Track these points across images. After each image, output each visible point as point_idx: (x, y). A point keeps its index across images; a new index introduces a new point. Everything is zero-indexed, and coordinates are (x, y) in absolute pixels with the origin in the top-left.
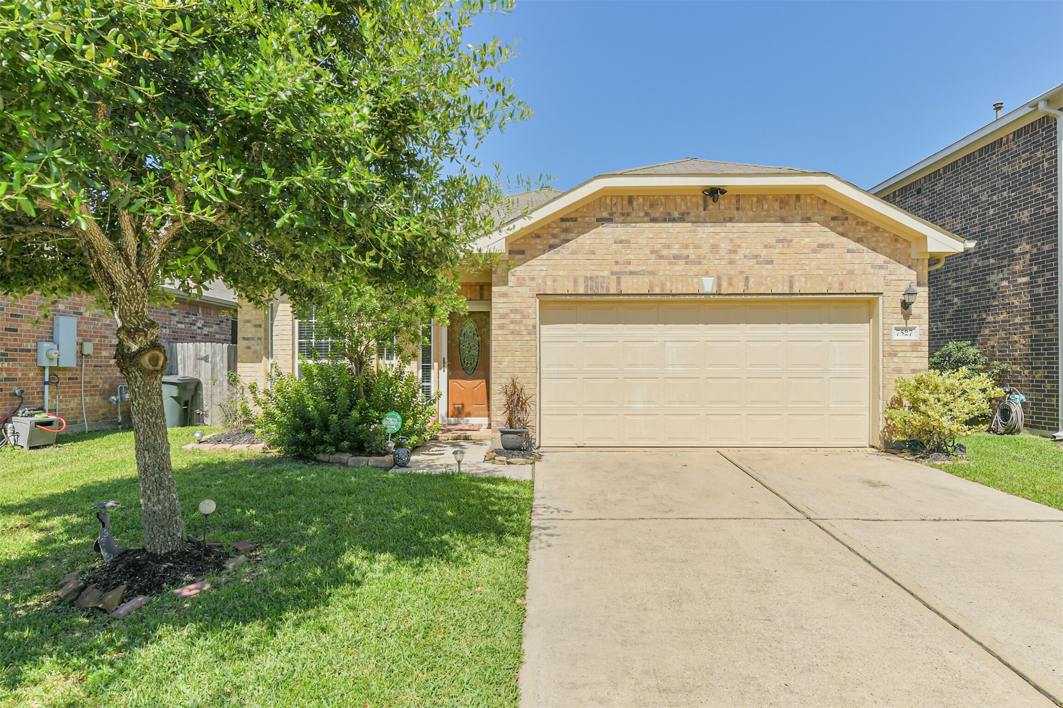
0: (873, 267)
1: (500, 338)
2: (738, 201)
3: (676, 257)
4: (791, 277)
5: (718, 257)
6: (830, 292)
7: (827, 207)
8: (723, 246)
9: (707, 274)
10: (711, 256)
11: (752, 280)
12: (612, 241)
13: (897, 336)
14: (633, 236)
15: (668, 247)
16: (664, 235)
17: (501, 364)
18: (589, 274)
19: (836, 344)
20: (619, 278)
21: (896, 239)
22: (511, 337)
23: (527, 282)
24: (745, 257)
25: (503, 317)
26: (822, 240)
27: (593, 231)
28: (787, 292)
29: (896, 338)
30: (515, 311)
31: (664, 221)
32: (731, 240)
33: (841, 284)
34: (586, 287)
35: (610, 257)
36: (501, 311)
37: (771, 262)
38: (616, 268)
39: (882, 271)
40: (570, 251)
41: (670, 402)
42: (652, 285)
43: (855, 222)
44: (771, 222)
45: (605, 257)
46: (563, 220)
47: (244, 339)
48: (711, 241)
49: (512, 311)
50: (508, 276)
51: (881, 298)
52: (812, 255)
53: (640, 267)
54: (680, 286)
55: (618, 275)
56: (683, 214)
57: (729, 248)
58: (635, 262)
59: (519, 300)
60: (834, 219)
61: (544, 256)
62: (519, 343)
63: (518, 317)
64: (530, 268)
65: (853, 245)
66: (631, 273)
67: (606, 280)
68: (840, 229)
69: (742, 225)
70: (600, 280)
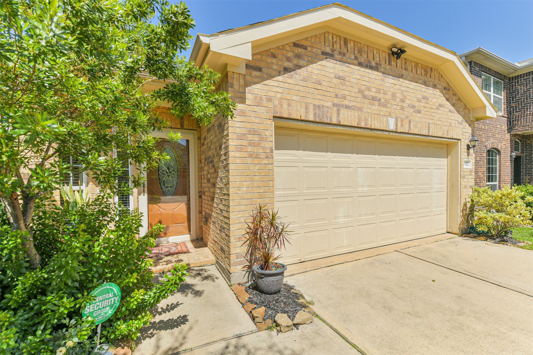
0: (458, 123)
1: (238, 161)
2: (405, 63)
3: (374, 99)
4: (429, 124)
5: (395, 103)
6: (444, 136)
7: (443, 80)
8: (398, 95)
9: (390, 116)
10: (392, 102)
11: (412, 123)
12: (332, 76)
13: (465, 166)
14: (347, 74)
16: (367, 79)
17: (239, 190)
18: (317, 103)
19: (435, 171)
20: (338, 110)
21: (465, 107)
22: (249, 161)
23: (265, 103)
24: (409, 105)
25: (241, 137)
26: (440, 101)
27: (320, 63)
28: (427, 134)
30: (253, 132)
31: (367, 67)
32: (402, 92)
33: (447, 132)
34: (315, 114)
35: (332, 90)
36: (238, 131)
37: (419, 112)
38: (336, 101)
39: (461, 126)
40: (301, 78)
42: (359, 120)
43: (452, 93)
44: (420, 83)
45: (329, 89)
46: (296, 45)
48: (392, 90)
49: (250, 132)
50: (245, 92)
51: (460, 142)
52: (436, 111)
53: (352, 102)
54: (376, 123)
55: (338, 107)
56: (377, 64)
57: (401, 97)
58: (348, 98)
59: (257, 120)
60: (445, 88)
61: (280, 78)
62: (258, 167)
64: (266, 88)
65: (452, 108)
66: (347, 107)
67: (329, 110)
68: (447, 96)
69: (407, 82)
70: (325, 109)
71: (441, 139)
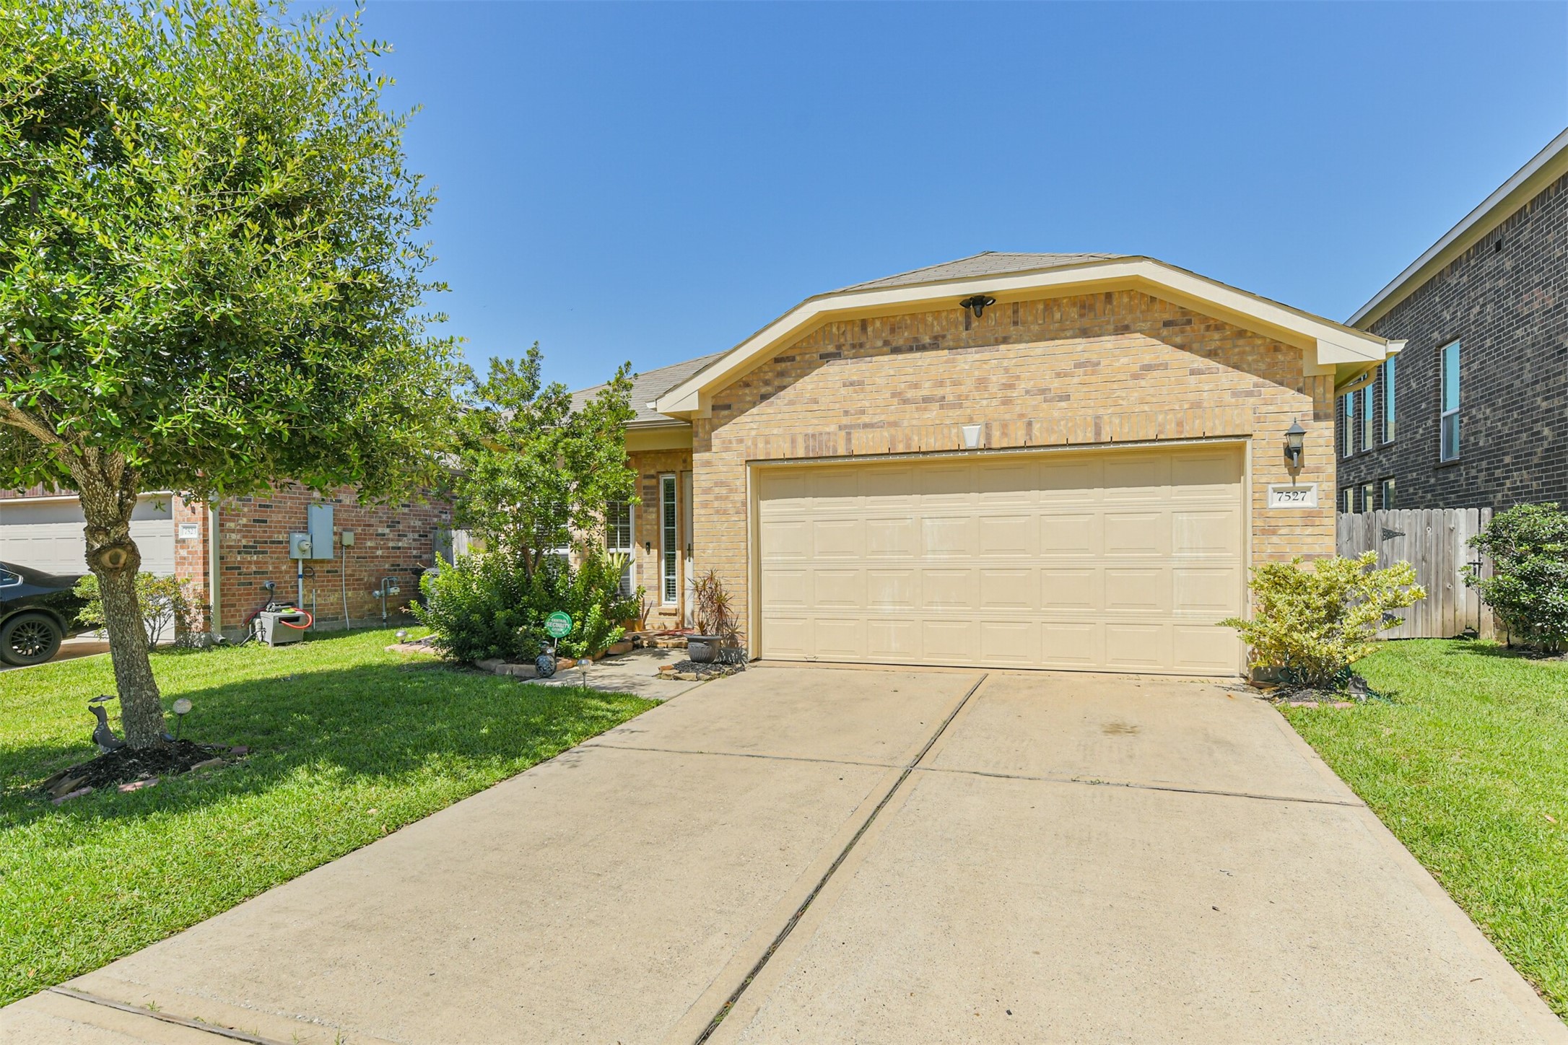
0: (1235, 394)
1: (703, 519)
2: (1016, 312)
3: (926, 400)
4: (1098, 417)
5: (986, 396)
6: (1161, 437)
7: (1157, 306)
8: (994, 379)
9: (971, 421)
10: (976, 395)
11: (1036, 426)
12: (839, 384)
13: (1277, 502)
14: (867, 374)
15: (916, 386)
16: (911, 371)
18: (810, 431)
19: (1185, 517)
20: (849, 434)
22: (715, 518)
23: (735, 445)
24: (1027, 392)
25: (707, 491)
26: (1148, 359)
27: (816, 372)
28: (1092, 441)
29: (1276, 504)
30: (720, 484)
31: (910, 350)
32: (1007, 370)
33: (1180, 424)
34: (807, 448)
35: (837, 405)
36: (704, 484)
37: (1067, 398)
38: (845, 421)
39: (1252, 400)
40: (786, 402)
41: (931, 603)
42: (893, 440)
43: (1203, 327)
44: (1067, 338)
45: (832, 406)
46: (777, 360)
48: (976, 373)
49: (717, 484)
50: (711, 439)
51: (1249, 442)
52: (1131, 383)
53: (877, 417)
54: (932, 440)
55: (848, 429)
56: (936, 338)
57: (1004, 381)
58: (871, 411)
59: (725, 469)
60: (1167, 324)
61: (754, 411)
62: (726, 524)
63: (724, 491)
64: (736, 427)
65: (1199, 362)
67: (832, 437)
68: (1178, 340)
69: (1022, 346)
70: (825, 438)
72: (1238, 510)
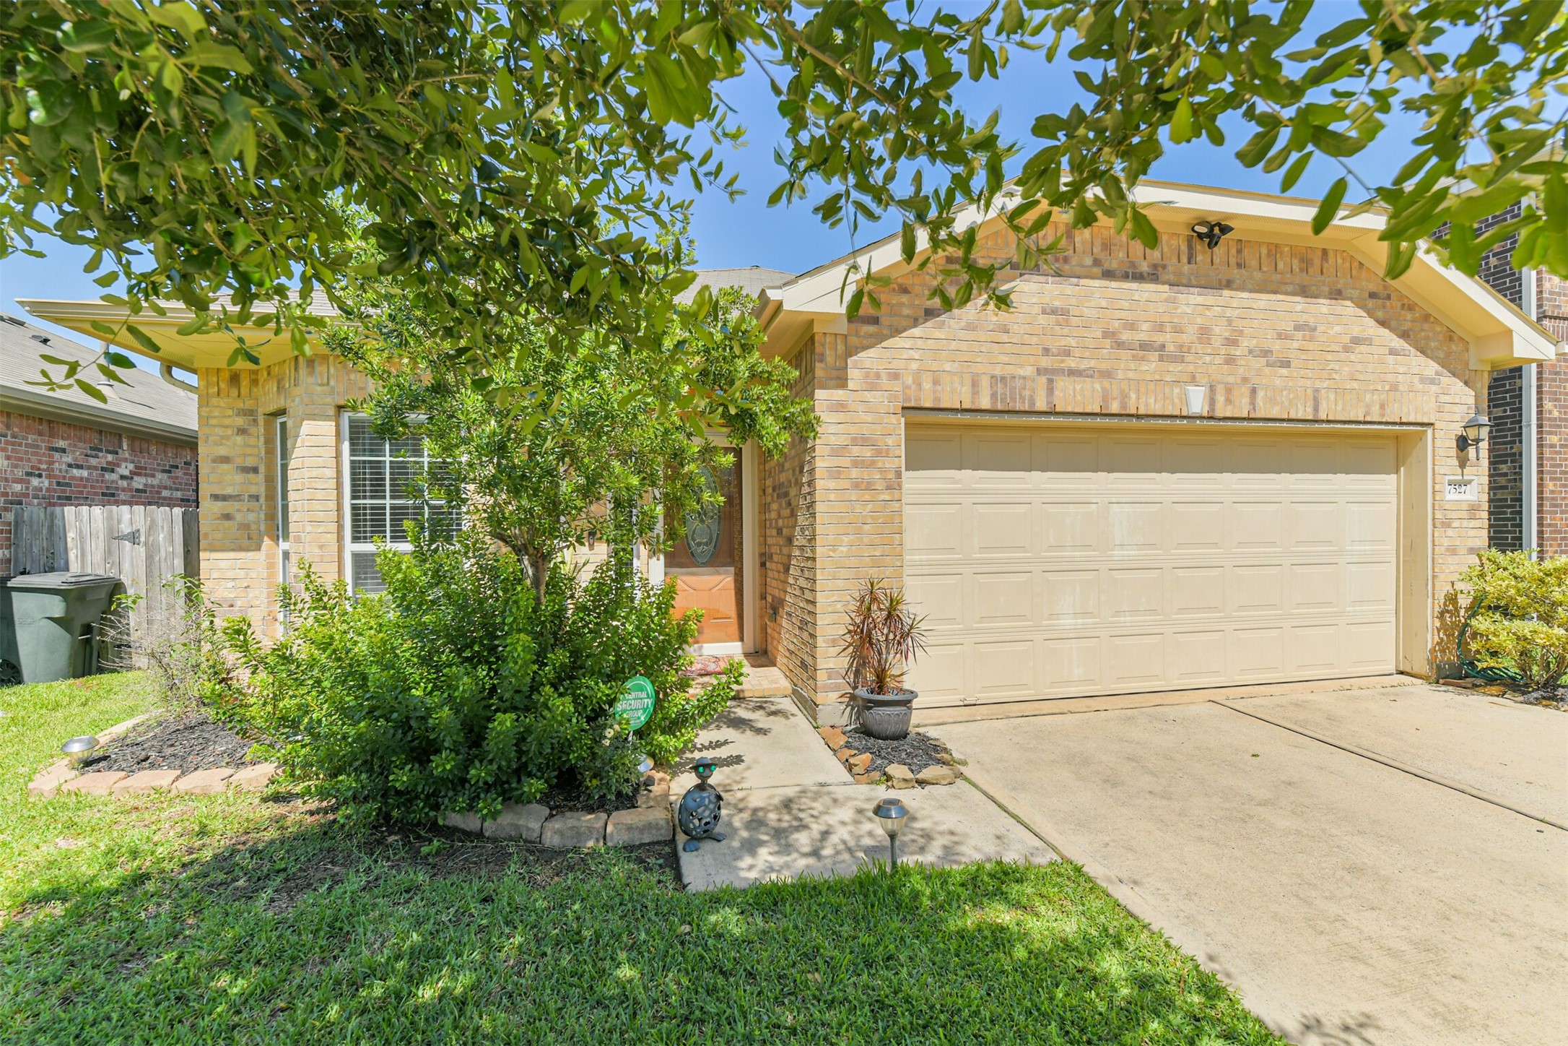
0: (1423, 380)
1: (832, 497)
2: (1239, 251)
3: (1144, 346)
4: (1317, 390)
5: (1209, 351)
6: (1368, 419)
7: (1364, 274)
8: (1217, 330)
9: (1193, 380)
10: (1199, 348)
11: (1260, 394)
12: (1037, 309)
13: (1451, 495)
14: (1074, 301)
15: (1132, 326)
16: (1126, 305)
17: (834, 551)
18: (998, 371)
19: (1355, 507)
20: (1050, 381)
21: (1450, 336)
22: (853, 495)
23: (885, 382)
24: (1250, 352)
25: (838, 451)
26: (1356, 331)
28: (1310, 417)
29: (1449, 497)
30: (862, 441)
31: (1126, 277)
32: (1230, 322)
33: (1382, 407)
34: (994, 396)
35: (1035, 340)
36: (833, 440)
37: (1286, 364)
38: (1045, 362)
39: (1434, 388)
40: (963, 324)
41: (1117, 613)
42: (1105, 398)
43: (1399, 304)
44: (1287, 294)
45: (1027, 339)
47: (216, 497)
48: (1199, 320)
49: (855, 441)
50: (846, 368)
51: (1430, 431)
52: (1343, 356)
53: (1086, 361)
54: (1152, 401)
55: (1050, 374)
56: (1155, 266)
57: (1227, 334)
58: (1077, 353)
59: (869, 418)
60: (1373, 295)
61: (916, 331)
62: (870, 507)
63: (867, 453)
64: (888, 354)
65: (1398, 343)
66: (1072, 372)
67: (1029, 384)
68: (1380, 314)
69: (1245, 295)
70: (1019, 383)
71: (1361, 426)
72: (1394, 500)
